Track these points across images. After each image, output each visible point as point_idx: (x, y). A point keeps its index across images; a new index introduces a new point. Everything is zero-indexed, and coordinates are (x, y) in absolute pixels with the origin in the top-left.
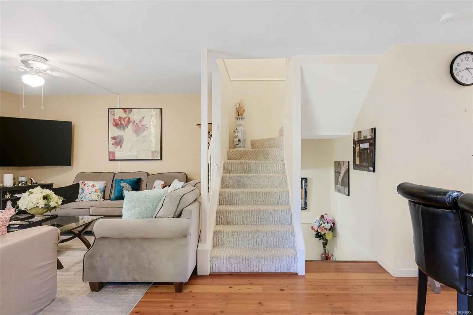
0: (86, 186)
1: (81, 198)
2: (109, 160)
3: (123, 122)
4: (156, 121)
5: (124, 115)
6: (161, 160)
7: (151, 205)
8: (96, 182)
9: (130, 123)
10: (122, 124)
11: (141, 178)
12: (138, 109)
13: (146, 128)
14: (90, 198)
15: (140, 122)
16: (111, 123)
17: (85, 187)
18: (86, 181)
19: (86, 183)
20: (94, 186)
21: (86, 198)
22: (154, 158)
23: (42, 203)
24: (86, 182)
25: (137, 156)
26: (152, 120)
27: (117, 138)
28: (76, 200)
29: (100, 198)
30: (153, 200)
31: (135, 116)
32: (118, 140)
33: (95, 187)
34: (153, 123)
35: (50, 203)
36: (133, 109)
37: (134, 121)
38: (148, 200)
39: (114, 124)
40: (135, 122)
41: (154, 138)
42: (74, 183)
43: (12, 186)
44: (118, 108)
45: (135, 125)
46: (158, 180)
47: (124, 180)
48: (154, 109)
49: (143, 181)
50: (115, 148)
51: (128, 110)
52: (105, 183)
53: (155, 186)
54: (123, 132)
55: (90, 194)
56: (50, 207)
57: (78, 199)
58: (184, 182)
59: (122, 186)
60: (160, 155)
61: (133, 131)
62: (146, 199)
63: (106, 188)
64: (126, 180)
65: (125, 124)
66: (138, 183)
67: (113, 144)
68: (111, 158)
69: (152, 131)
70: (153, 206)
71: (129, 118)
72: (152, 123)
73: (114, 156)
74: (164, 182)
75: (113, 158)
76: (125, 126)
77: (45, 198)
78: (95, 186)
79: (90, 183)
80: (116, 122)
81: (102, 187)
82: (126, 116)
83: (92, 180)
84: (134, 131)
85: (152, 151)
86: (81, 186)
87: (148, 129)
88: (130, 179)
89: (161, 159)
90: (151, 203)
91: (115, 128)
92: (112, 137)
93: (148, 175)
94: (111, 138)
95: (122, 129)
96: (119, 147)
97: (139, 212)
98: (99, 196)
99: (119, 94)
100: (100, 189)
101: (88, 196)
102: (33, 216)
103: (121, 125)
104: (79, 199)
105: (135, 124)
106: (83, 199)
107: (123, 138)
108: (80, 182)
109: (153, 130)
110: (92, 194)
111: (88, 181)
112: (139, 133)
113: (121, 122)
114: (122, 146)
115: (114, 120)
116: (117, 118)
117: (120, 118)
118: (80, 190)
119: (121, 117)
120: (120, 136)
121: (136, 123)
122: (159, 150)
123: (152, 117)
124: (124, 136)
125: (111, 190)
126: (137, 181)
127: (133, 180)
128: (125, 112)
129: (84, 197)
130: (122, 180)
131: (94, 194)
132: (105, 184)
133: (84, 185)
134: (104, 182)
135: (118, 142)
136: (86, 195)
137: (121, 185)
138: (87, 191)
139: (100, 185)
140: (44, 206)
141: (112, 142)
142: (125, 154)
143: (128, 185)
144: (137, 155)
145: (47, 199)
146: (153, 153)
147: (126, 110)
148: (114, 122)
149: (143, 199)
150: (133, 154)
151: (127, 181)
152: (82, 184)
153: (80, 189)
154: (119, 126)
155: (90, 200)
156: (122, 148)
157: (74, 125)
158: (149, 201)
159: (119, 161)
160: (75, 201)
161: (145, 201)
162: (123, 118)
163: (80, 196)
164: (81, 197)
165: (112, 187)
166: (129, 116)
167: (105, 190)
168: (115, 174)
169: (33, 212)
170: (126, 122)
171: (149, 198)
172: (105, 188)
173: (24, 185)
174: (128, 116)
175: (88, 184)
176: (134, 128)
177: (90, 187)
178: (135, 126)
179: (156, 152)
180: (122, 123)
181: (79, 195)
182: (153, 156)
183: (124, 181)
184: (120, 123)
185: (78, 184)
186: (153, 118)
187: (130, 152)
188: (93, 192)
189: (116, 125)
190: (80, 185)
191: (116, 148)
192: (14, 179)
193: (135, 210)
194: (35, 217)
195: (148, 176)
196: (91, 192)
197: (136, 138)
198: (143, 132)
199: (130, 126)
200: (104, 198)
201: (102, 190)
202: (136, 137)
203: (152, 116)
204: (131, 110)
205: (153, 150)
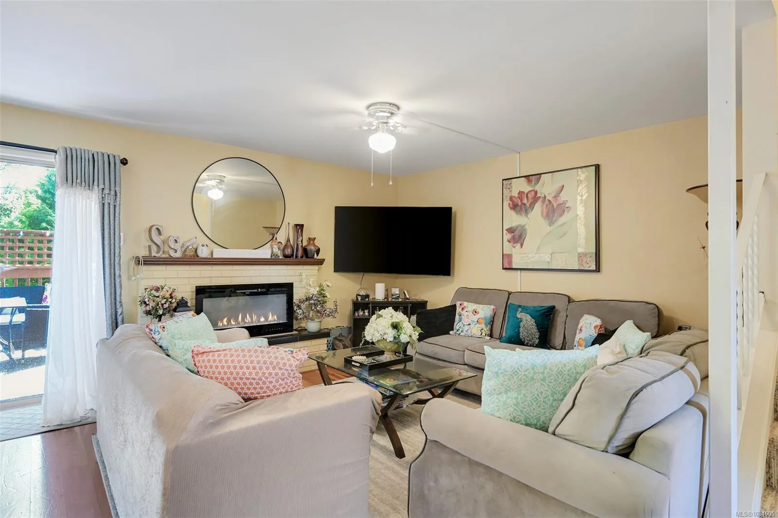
0: (465, 310)
1: (457, 331)
2: (503, 269)
3: (525, 201)
4: (587, 192)
5: (526, 188)
6: (599, 271)
7: (550, 390)
8: (480, 305)
9: (537, 202)
10: (525, 204)
11: (554, 307)
12: (550, 174)
13: (567, 207)
14: (469, 331)
15: (556, 197)
16: (506, 203)
17: (464, 312)
18: (465, 302)
19: (464, 306)
20: (476, 312)
21: (464, 331)
22: (584, 267)
23: (391, 334)
24: (466, 304)
25: (549, 262)
26: (579, 191)
27: (515, 230)
28: (451, 332)
29: (484, 334)
30: (552, 377)
31: (546, 187)
32: (517, 233)
33: (477, 314)
34: (582, 196)
35: (400, 337)
36: (542, 175)
37: (545, 197)
38: (541, 376)
39: (511, 205)
40: (547, 199)
41: (583, 227)
42: (451, 304)
43: (381, 300)
44: (519, 176)
45: (547, 205)
46: (589, 314)
47: (524, 306)
48: (584, 169)
49: (560, 312)
50: (513, 249)
51: (533, 177)
52: (494, 309)
53: (582, 327)
54: (525, 218)
55: (469, 324)
56: (399, 342)
57: (453, 330)
58: (648, 334)
59: (519, 319)
60: (595, 261)
61: (542, 216)
62: (535, 373)
63: (495, 318)
64: (527, 307)
65: (528, 205)
66: (548, 316)
67: (509, 241)
68: (506, 266)
69: (578, 213)
70: (553, 394)
71: (536, 193)
72: (578, 196)
73: (510, 262)
74: (602, 321)
75: (508, 265)
76: (528, 206)
77: (395, 326)
78: (479, 313)
79: (471, 306)
80: (514, 201)
81: (489, 316)
82: (530, 189)
83: (476, 302)
84: (545, 215)
85: (579, 253)
86: (458, 310)
87: (569, 210)
88: (534, 307)
89: (598, 269)
90: (549, 386)
91: (513, 213)
92: (507, 228)
93: (570, 300)
94: (506, 230)
95: (523, 214)
96: (519, 245)
97: (518, 403)
98: (483, 331)
99: (519, 151)
100: (485, 318)
101: (466, 328)
102: (382, 353)
103: (523, 206)
104: (455, 331)
105: (547, 202)
106: (460, 331)
107: (525, 230)
108: (458, 304)
109: (580, 210)
110: (471, 326)
111: (468, 302)
112: (554, 219)
113: (521, 201)
114: (523, 244)
115: (511, 198)
116: (515, 194)
117: (521, 193)
118: (457, 317)
119: (523, 192)
120: (520, 226)
121: (549, 201)
122: (594, 251)
123: (578, 186)
124: (527, 227)
125: (504, 323)
126: (546, 312)
127: (541, 309)
128: (529, 181)
129: (461, 330)
130: (520, 306)
131: (476, 326)
132: (494, 311)
133: (463, 309)
134: (492, 307)
135: (517, 236)
136: (464, 326)
137: (519, 316)
138: (465, 321)
139: (485, 311)
140: (392, 339)
141: (508, 236)
142: (529, 259)
143: (530, 317)
144: (549, 260)
145: (396, 329)
146: (581, 257)
147: (531, 177)
148: (511, 203)
149: (526, 373)
150: (542, 259)
151: (529, 309)
152: (459, 307)
153: (457, 314)
154: (518, 208)
155: (470, 335)
156: (523, 247)
157: (455, 212)
158: (544, 379)
159: (519, 271)
160: (449, 334)
161: (532, 379)
162: (526, 193)
163: (457, 326)
164: (458, 328)
165: (504, 317)
166: (536, 188)
167: (493, 321)
168: (510, 293)
169: (381, 346)
170: (530, 201)
171: (543, 373)
172: (493, 318)
173: (394, 300)
174: (533, 189)
175: (467, 307)
176: (545, 210)
177: (471, 313)
178: (545, 205)
179: (588, 256)
180: (523, 202)
181: (455, 324)
182: (580, 264)
183: (525, 309)
184: (520, 204)
185: (455, 306)
186: (580, 188)
187: (537, 255)
188: (474, 321)
189: (514, 207)
190: (458, 308)
191: (514, 247)
192: (387, 290)
193: (509, 397)
194: (384, 354)
195: (569, 302)
196: (470, 323)
197: (548, 229)
198: (561, 215)
199: (538, 206)
200: (491, 336)
201: (488, 321)
202: (549, 227)
203: (580, 182)
204: (538, 176)
205: (580, 250)
